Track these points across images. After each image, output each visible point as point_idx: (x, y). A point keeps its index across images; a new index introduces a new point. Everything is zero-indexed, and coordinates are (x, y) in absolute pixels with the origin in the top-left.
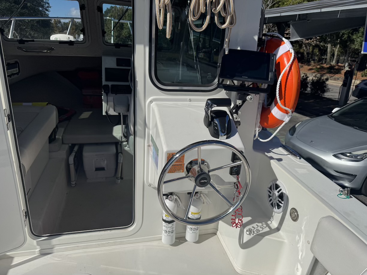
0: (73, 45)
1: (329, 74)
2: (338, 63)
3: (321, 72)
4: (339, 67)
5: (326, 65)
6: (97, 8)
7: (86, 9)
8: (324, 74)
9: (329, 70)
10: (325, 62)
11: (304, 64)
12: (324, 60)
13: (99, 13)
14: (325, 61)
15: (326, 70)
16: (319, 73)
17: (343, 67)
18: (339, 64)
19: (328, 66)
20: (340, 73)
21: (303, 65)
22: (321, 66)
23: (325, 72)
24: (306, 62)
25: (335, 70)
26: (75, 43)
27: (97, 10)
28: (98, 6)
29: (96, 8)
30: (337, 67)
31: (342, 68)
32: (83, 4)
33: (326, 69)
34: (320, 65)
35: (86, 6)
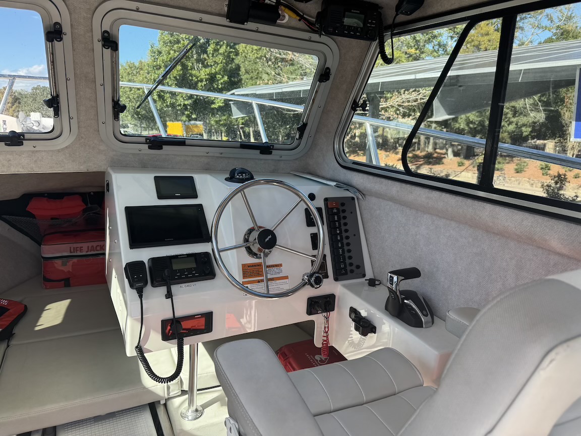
0: (21, 144)
1: (428, 165)
2: (435, 149)
3: (416, 163)
4: (439, 155)
5: (421, 152)
6: (100, 38)
7: (67, 38)
8: (421, 165)
9: (427, 159)
10: (419, 149)
11: (389, 151)
12: (416, 145)
13: (108, 52)
14: (418, 147)
15: (422, 160)
16: (413, 165)
17: (444, 154)
18: (438, 150)
19: (423, 154)
20: (442, 164)
21: (388, 153)
22: (414, 154)
23: (421, 162)
24: (392, 150)
25: (434, 159)
26: (27, 136)
27: (100, 44)
28: (106, 32)
29: (98, 35)
30: (435, 155)
31: (443, 156)
32: (56, 23)
33: (422, 158)
34: (412, 153)
35: (66, 28)
